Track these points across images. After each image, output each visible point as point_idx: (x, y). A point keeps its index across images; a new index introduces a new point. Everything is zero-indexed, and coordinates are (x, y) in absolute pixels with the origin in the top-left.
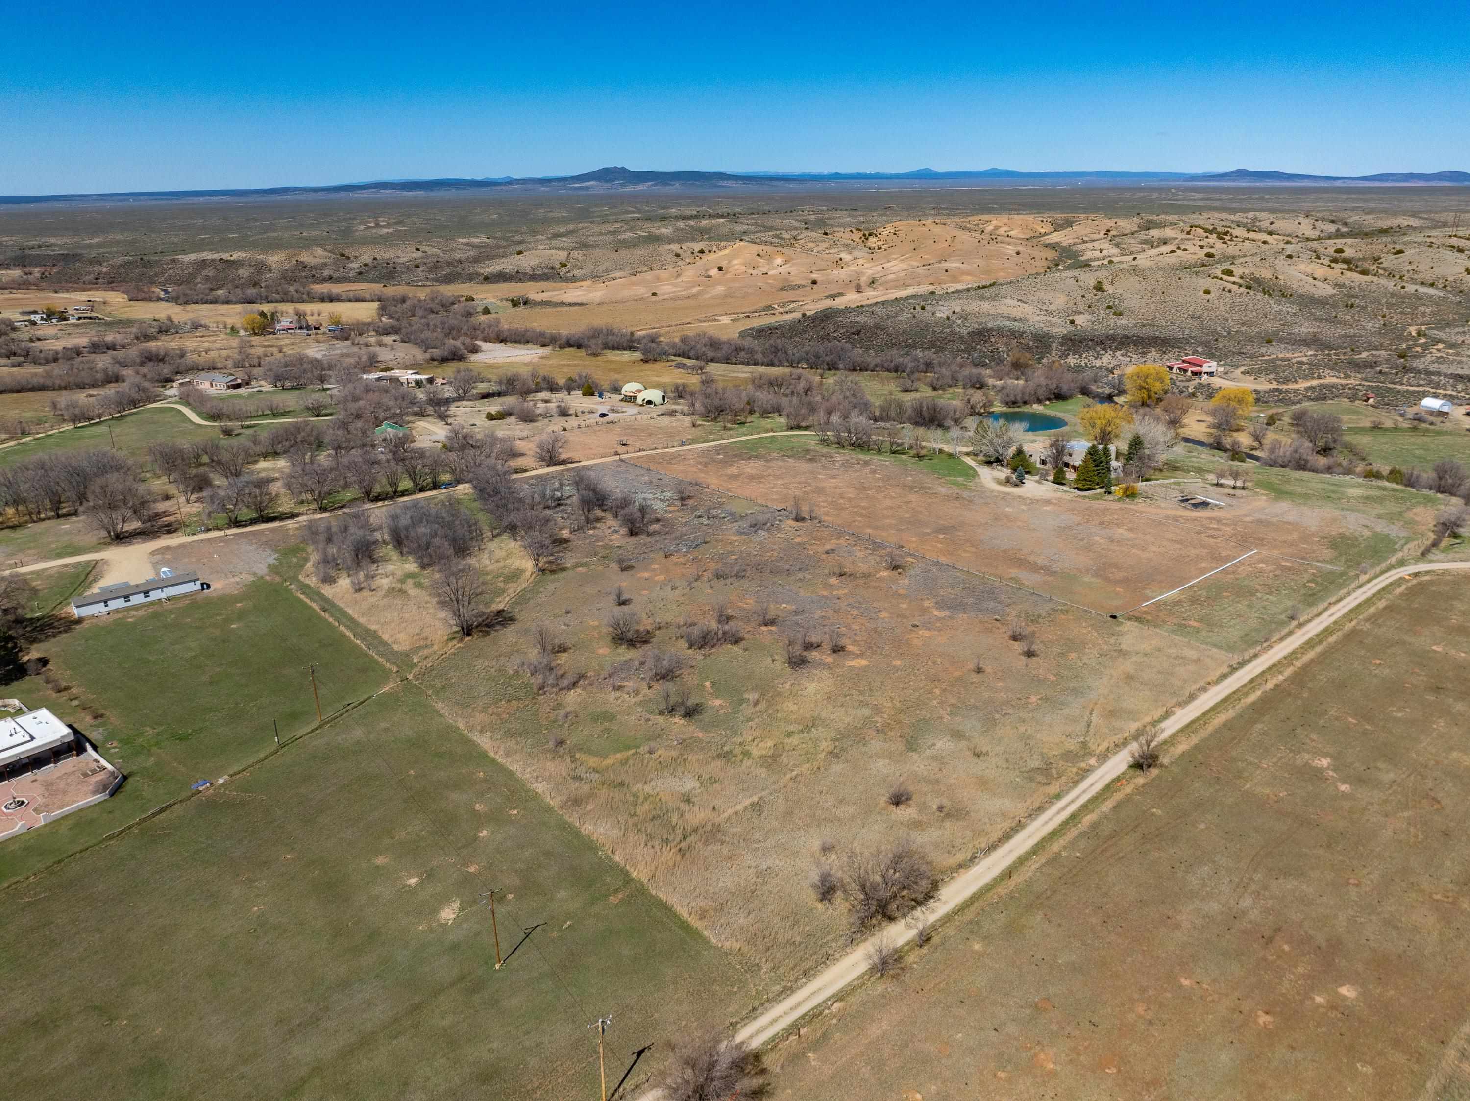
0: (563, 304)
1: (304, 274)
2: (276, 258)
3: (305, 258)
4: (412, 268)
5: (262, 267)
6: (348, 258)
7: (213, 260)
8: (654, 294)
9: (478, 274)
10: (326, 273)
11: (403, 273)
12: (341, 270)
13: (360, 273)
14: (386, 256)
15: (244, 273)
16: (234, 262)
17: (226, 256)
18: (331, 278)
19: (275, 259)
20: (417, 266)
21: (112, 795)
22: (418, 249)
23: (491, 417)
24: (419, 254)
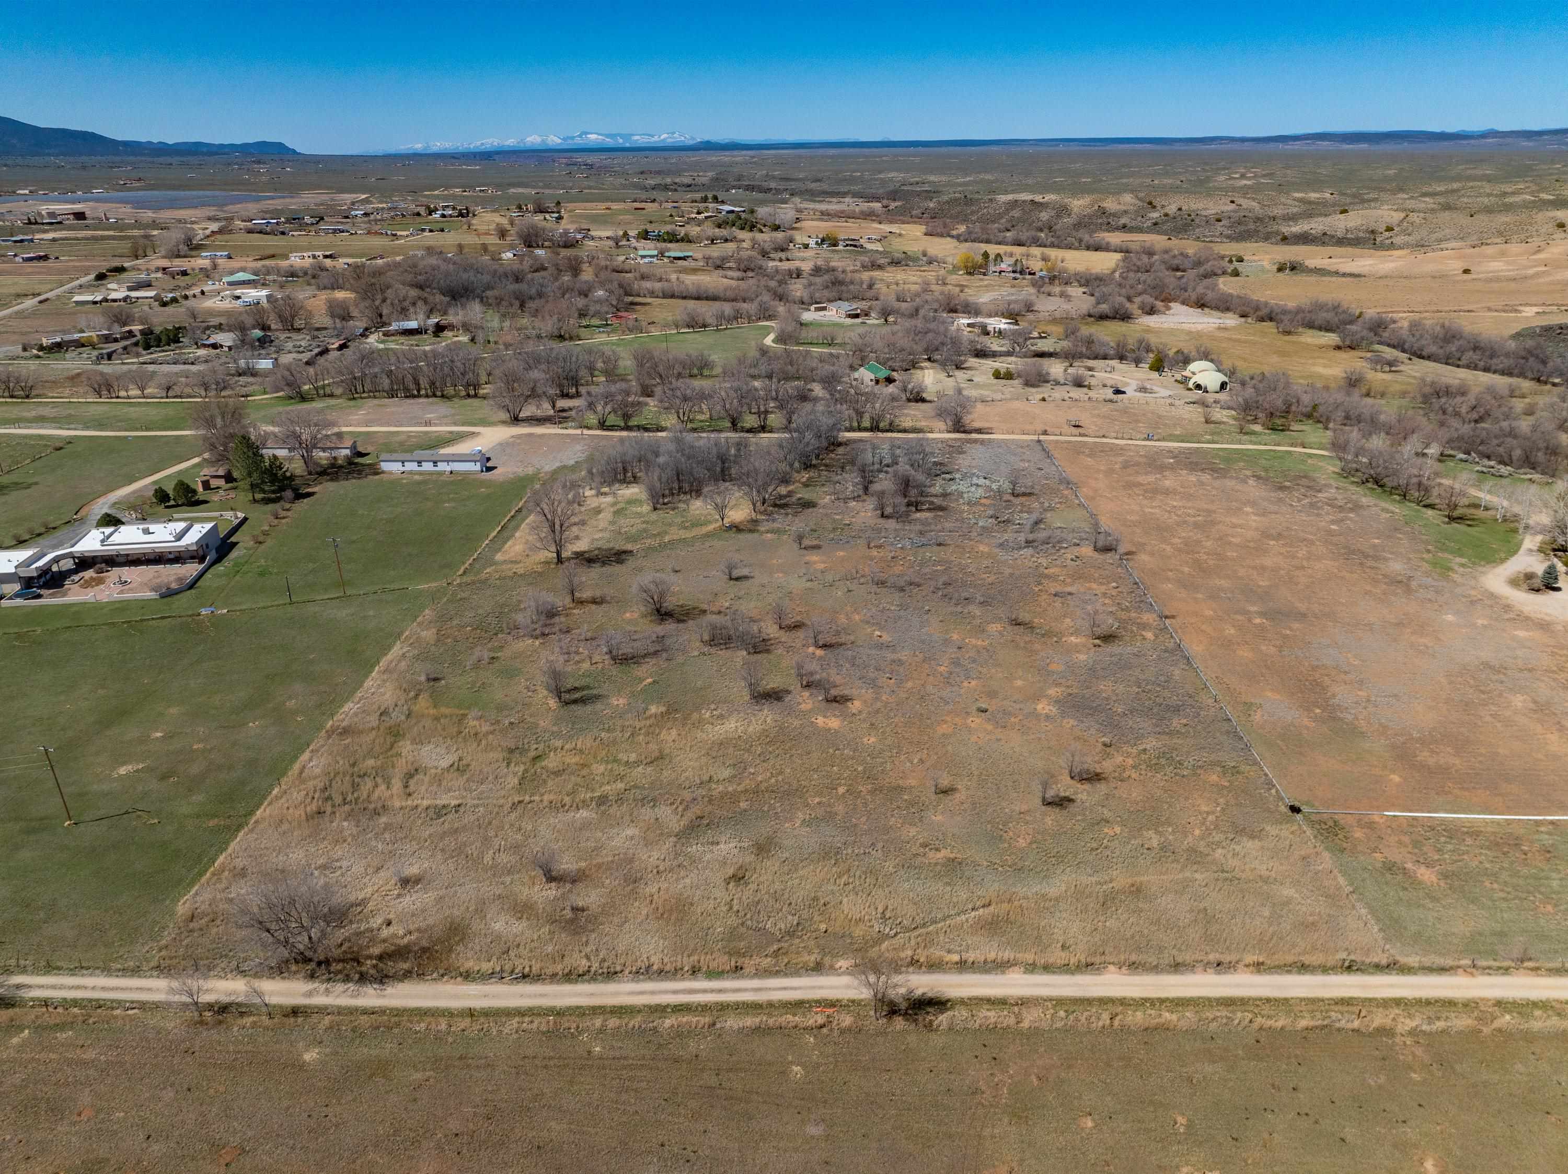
0: (1337, 273)
1: (1100, 221)
2: (1081, 202)
3: (1110, 204)
4: (1212, 221)
5: (1063, 210)
6: (1154, 207)
7: (1024, 201)
8: (1466, 271)
9: (1277, 233)
10: (1123, 221)
11: (1199, 226)
12: (1139, 218)
13: (1155, 224)
14: (1194, 206)
15: (1044, 216)
16: (1041, 204)
17: (1038, 198)
18: (1124, 226)
19: (1079, 204)
20: (1219, 220)
21: (163, 596)
22: (1232, 202)
23: (997, 375)
24: (1233, 206)
